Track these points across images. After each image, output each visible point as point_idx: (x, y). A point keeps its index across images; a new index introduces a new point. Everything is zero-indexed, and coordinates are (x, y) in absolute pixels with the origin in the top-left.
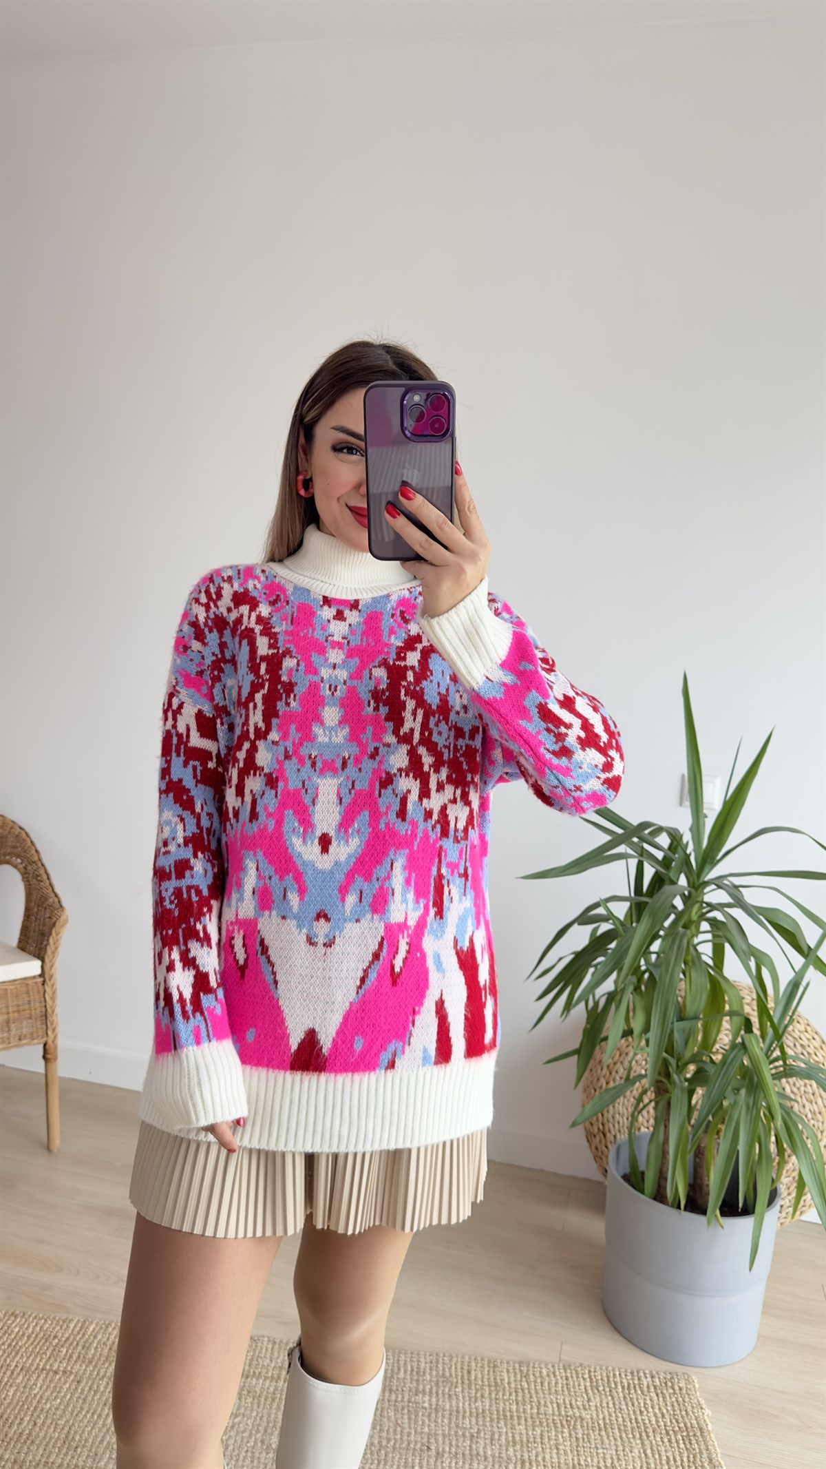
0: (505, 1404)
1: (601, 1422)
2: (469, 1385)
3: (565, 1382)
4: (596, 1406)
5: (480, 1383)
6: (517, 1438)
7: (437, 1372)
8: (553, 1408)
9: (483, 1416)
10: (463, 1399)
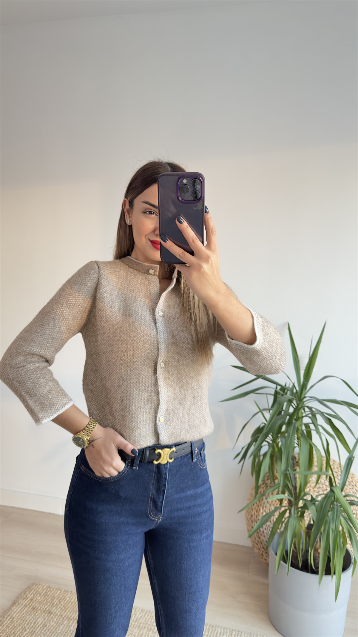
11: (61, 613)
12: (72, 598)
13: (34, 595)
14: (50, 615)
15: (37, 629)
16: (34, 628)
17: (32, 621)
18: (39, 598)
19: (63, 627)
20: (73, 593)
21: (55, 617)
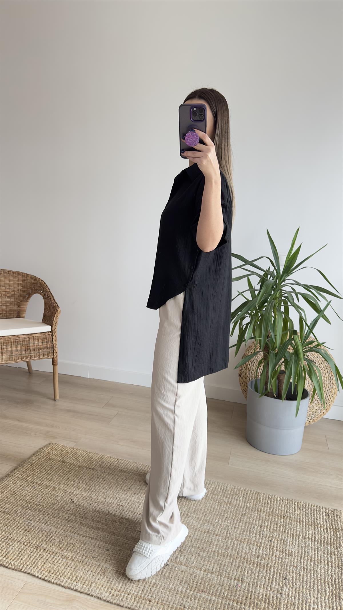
0: (259, 507)
1: (298, 519)
2: (246, 498)
3: (286, 504)
4: (298, 514)
5: (251, 498)
6: (261, 518)
7: (234, 492)
8: (279, 511)
9: (249, 509)
10: (242, 502)
11: (74, 462)
12: (83, 454)
13: (50, 450)
14: (65, 464)
15: (52, 472)
16: (50, 471)
17: (49, 467)
18: (55, 453)
19: (75, 472)
20: (85, 451)
21: (68, 465)
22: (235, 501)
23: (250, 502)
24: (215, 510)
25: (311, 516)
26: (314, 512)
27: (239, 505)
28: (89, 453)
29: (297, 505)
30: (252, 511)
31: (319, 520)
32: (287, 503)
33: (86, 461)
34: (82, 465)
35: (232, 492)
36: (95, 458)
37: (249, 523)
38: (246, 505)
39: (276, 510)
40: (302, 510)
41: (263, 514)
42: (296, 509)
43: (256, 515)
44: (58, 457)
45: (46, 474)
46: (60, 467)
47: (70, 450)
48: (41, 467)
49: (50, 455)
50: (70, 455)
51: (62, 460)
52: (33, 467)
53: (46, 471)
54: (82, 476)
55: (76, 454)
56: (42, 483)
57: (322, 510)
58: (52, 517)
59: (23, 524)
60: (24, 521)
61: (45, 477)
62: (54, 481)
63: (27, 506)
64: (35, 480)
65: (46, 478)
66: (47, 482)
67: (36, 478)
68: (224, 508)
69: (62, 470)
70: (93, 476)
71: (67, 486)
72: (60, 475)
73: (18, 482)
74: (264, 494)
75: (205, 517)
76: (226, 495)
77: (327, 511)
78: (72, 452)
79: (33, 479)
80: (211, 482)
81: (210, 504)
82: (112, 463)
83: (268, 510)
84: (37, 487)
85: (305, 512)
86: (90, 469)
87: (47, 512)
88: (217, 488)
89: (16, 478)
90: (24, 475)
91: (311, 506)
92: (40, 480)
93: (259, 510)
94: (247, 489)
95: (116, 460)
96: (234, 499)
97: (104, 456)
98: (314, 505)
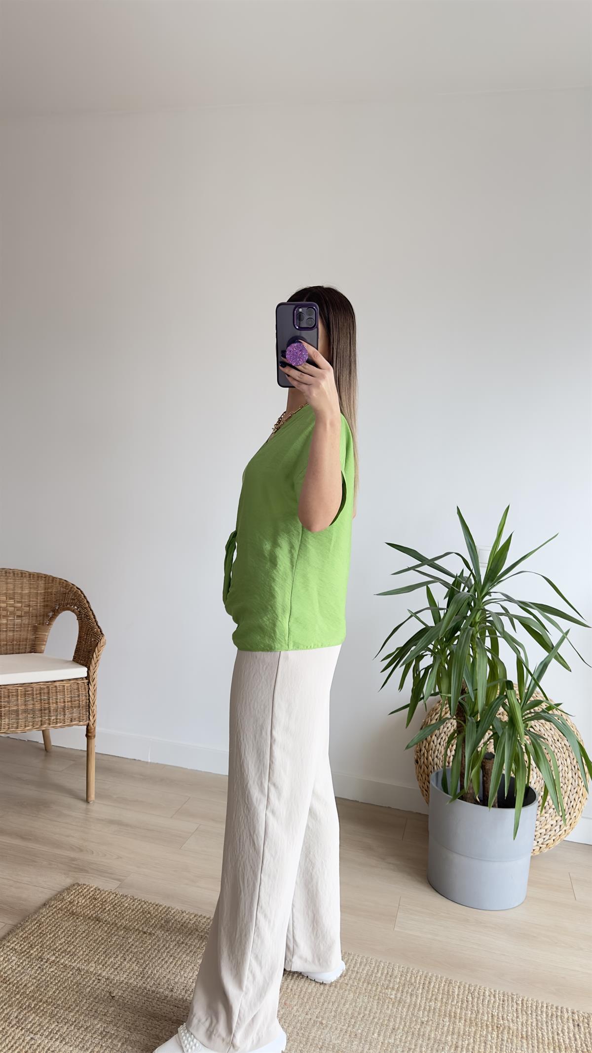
0: (452, 1008)
1: (524, 1033)
2: (428, 991)
3: (501, 1002)
4: (522, 1023)
5: (436, 990)
6: (456, 1030)
7: (406, 978)
8: (488, 1017)
9: (434, 1012)
10: (421, 998)
11: (115, 921)
12: (134, 905)
13: (75, 897)
14: (99, 923)
15: (76, 938)
16: (72, 937)
17: (70, 929)
18: (83, 902)
19: (118, 938)
20: (136, 899)
21: (105, 926)
22: (409, 997)
23: (436, 999)
24: (372, 1015)
25: (547, 1026)
26: (551, 1020)
27: (415, 1006)
28: (143, 903)
29: (521, 1005)
30: (439, 1016)
31: (561, 1035)
32: (503, 1001)
33: (138, 918)
34: (130, 926)
35: (403, 978)
36: (154, 913)
37: (435, 1039)
38: (428, 1004)
39: (483, 1014)
40: (530, 1015)
41: (459, 1022)
42: (520, 1011)
43: (448, 1024)
44: (87, 911)
45: (64, 942)
46: (90, 929)
47: (110, 897)
48: (56, 929)
49: (74, 905)
50: (110, 907)
51: (94, 916)
52: (42, 929)
53: (64, 936)
54: (130, 947)
55: (119, 906)
56: (58, 960)
57: (566, 1016)
58: (74, 1028)
59: (21, 1041)
60: (23, 1035)
61: (63, 949)
62: (79, 957)
63: (29, 1006)
64: (44, 955)
65: (66, 950)
66: (65, 959)
67: (46, 950)
68: (389, 1010)
69: (93, 936)
70: (150, 947)
71: (103, 966)
72: (91, 945)
73: (13, 958)
74: (460, 983)
75: (353, 1028)
76: (391, 985)
77: (576, 1018)
78: (113, 901)
79: (42, 953)
80: (365, 960)
81: (363, 1002)
82: (184, 923)
83: (469, 1015)
84: (48, 968)
85: (536, 1019)
86: (145, 933)
87: (64, 1018)
88: (376, 970)
89: (11, 951)
90: (25, 944)
91: (547, 1006)
92: (54, 954)
93: (453, 1014)
94: (430, 974)
95: (193, 916)
96: (407, 994)
97: (170, 910)
98: (552, 1005)
